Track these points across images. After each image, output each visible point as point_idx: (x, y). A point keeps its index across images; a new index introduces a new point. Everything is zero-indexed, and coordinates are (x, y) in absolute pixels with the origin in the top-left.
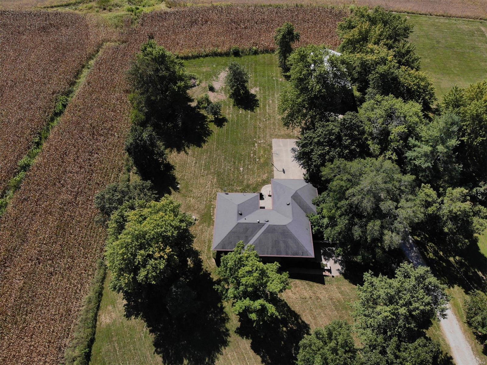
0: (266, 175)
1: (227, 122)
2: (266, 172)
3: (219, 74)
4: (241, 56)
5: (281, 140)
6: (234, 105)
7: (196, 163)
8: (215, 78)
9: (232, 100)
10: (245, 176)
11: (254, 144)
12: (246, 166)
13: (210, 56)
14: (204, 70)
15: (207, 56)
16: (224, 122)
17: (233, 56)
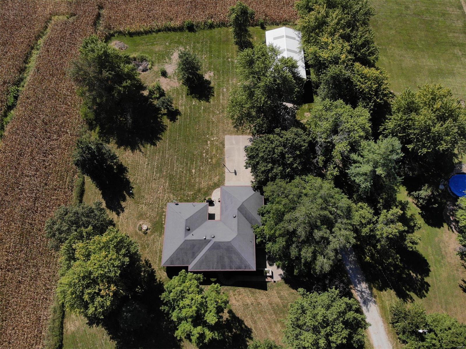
0: (218, 177)
1: (180, 115)
2: (217, 174)
3: (172, 55)
4: (196, 31)
5: (233, 136)
6: (188, 95)
7: (148, 164)
8: (167, 60)
9: (185, 88)
10: (197, 180)
11: (207, 142)
12: (198, 168)
13: (163, 31)
14: (157, 50)
15: (159, 31)
16: (177, 115)
17: (187, 31)
